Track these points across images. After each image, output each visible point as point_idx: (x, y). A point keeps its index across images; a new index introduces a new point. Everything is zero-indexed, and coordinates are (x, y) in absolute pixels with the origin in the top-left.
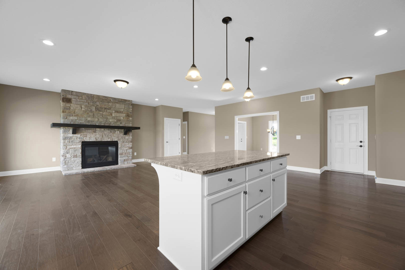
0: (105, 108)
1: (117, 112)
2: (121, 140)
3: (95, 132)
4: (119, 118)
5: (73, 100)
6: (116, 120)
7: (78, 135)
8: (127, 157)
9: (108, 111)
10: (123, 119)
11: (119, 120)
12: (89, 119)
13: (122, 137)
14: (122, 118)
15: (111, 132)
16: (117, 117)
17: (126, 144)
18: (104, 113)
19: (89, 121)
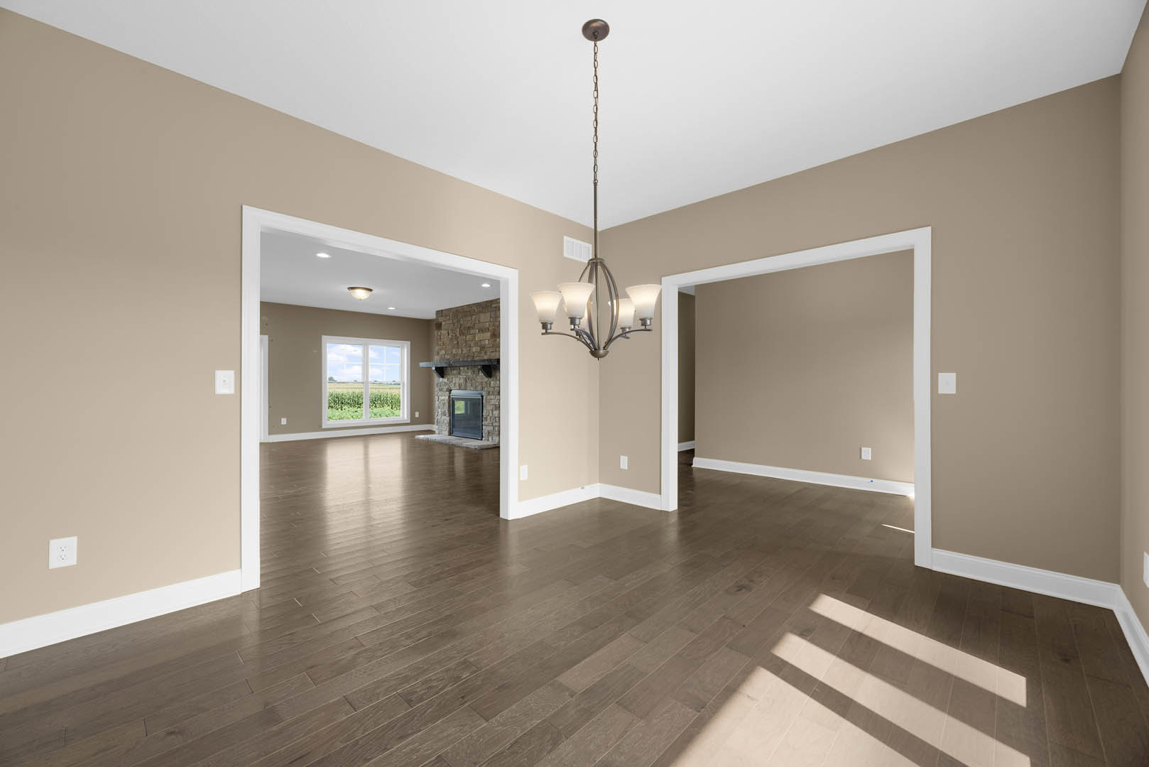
0: (469, 328)
1: (482, 330)
2: (486, 389)
3: (459, 374)
4: (483, 343)
5: (443, 323)
6: (479, 348)
7: (445, 380)
8: (492, 428)
9: (472, 332)
10: (489, 344)
11: (483, 348)
12: (454, 351)
13: (486, 383)
14: (487, 341)
15: (474, 372)
16: (481, 340)
17: (492, 397)
18: (468, 337)
19: (455, 355)
